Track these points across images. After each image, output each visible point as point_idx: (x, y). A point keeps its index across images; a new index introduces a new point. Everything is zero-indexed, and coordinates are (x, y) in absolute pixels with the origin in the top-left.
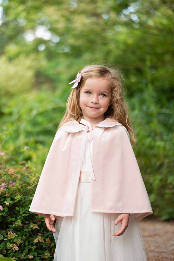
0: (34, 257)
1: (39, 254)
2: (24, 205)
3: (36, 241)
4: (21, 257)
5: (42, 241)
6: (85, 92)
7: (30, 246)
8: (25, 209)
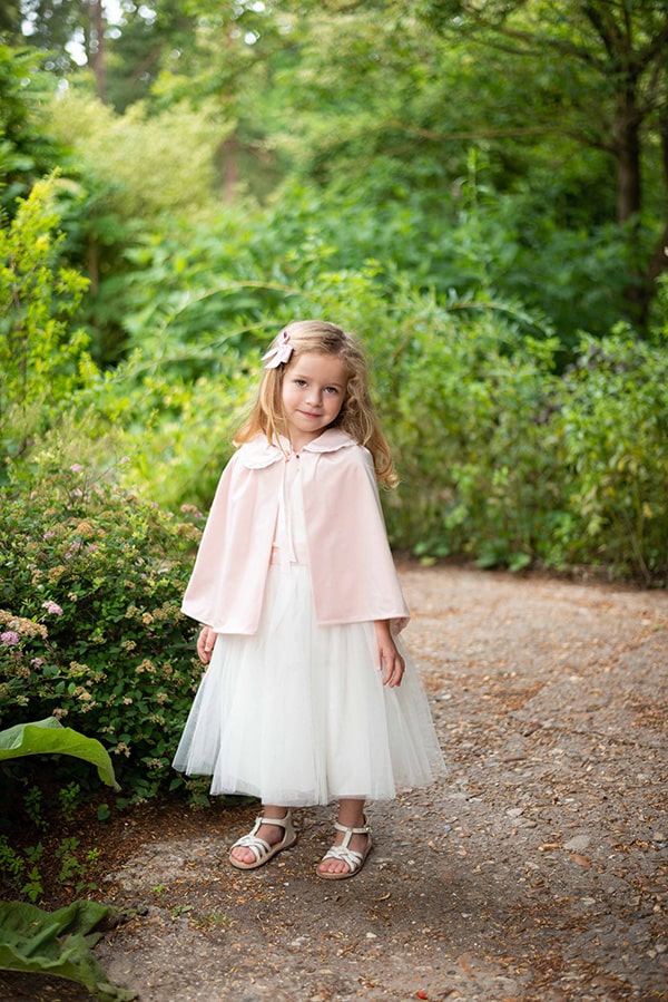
0: (135, 700)
1: (145, 694)
2: (113, 595)
3: (139, 669)
4: (108, 702)
5: (153, 669)
6: (296, 381)
7: (127, 680)
8: (112, 604)
